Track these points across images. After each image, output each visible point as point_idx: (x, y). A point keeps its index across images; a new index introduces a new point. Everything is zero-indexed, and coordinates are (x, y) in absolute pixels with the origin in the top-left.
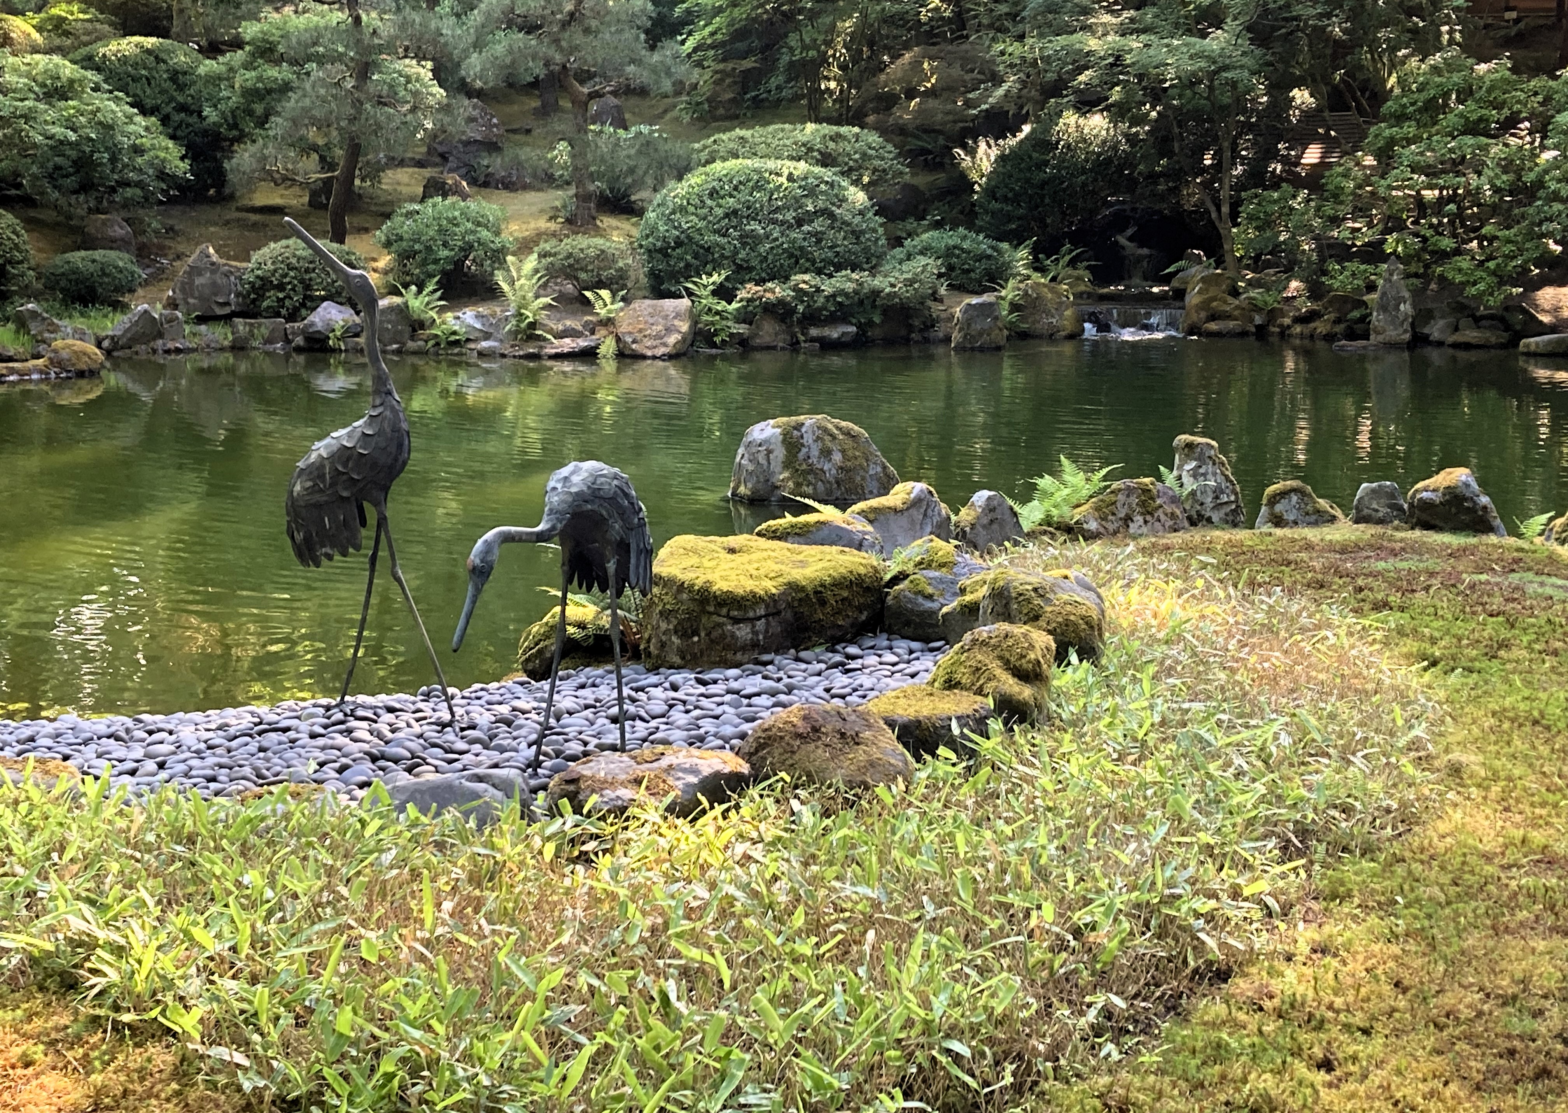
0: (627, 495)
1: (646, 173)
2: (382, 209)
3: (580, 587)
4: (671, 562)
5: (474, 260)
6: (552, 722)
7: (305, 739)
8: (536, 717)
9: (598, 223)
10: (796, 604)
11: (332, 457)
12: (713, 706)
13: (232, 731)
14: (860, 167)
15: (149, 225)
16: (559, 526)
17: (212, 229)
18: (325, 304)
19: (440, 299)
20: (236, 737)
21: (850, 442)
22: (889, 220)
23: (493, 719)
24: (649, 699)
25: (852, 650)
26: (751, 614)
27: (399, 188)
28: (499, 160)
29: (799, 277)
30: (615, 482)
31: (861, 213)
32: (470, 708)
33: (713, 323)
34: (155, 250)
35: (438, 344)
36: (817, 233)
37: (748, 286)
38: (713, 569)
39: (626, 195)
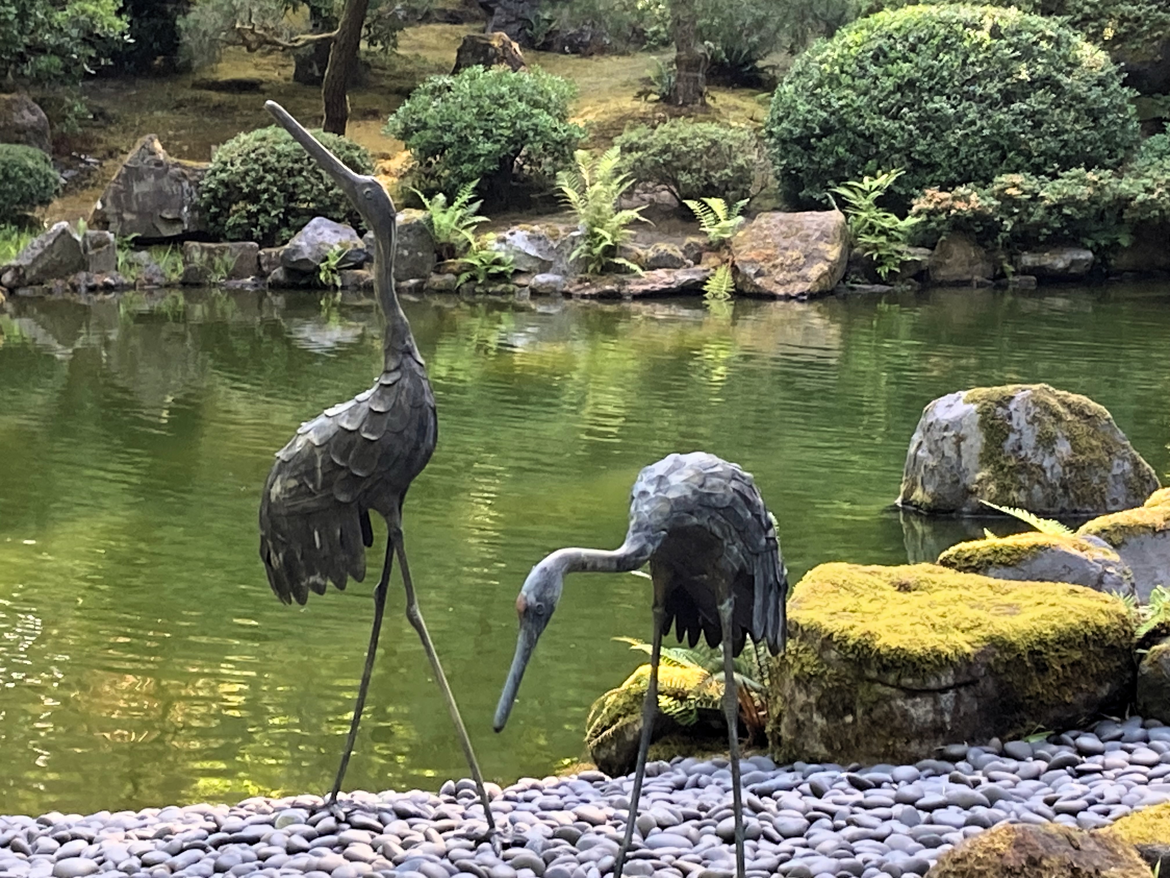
0: (749, 504)
1: (780, 27)
2: (397, 84)
3: (680, 639)
4: (814, 602)
5: (528, 157)
6: (637, 838)
7: (280, 855)
8: (612, 831)
9: (708, 100)
10: (1001, 669)
11: (326, 444)
12: (876, 821)
13: (177, 840)
14: (1101, 15)
15: (71, 109)
16: (650, 548)
17: (158, 114)
18: (315, 221)
19: (478, 213)
20: (182, 850)
21: (1082, 428)
22: (1144, 93)
23: (550, 832)
24: (779, 808)
25: (1088, 741)
26: (933, 683)
27: (422, 53)
28: (566, 12)
29: (1007, 178)
30: (734, 484)
31: (1101, 83)
32: (516, 814)
33: (876, 247)
34: (78, 144)
35: (474, 278)
36: (1035, 113)
37: (929, 192)
38: (876, 615)
39: (750, 60)
